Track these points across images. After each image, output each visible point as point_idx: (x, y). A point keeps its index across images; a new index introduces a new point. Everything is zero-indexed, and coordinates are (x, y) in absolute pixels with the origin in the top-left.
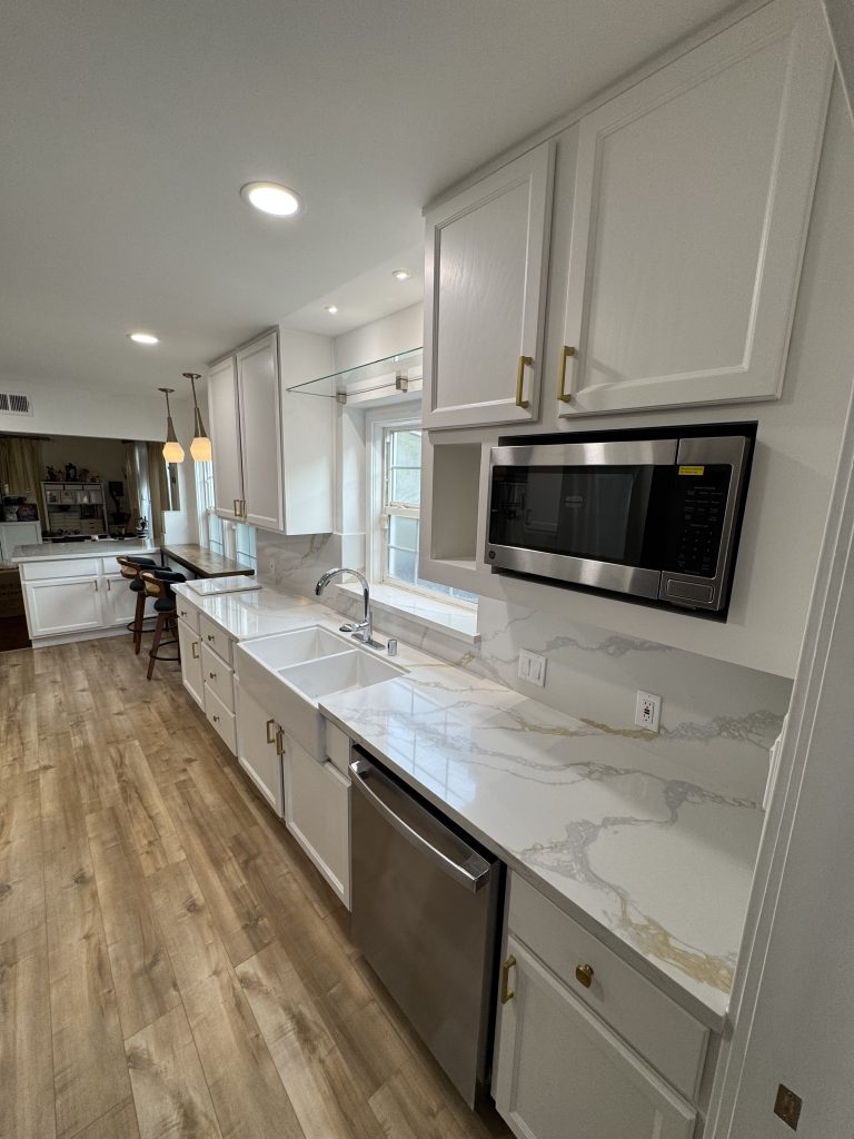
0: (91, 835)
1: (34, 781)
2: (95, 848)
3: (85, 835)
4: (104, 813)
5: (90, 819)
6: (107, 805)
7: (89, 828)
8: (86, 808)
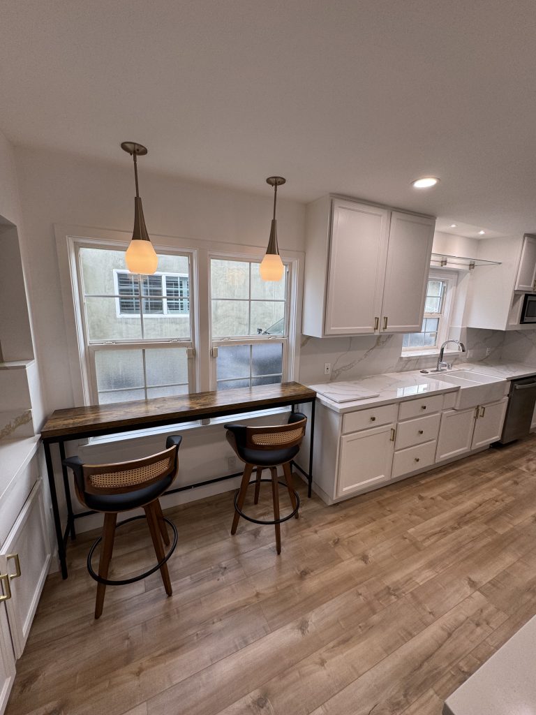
0: (511, 526)
1: (493, 585)
2: (517, 522)
3: (512, 529)
4: (492, 526)
5: (501, 531)
6: (485, 527)
7: (507, 529)
8: (495, 537)
